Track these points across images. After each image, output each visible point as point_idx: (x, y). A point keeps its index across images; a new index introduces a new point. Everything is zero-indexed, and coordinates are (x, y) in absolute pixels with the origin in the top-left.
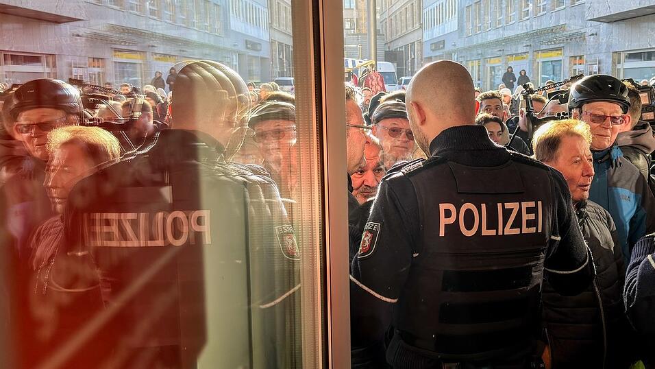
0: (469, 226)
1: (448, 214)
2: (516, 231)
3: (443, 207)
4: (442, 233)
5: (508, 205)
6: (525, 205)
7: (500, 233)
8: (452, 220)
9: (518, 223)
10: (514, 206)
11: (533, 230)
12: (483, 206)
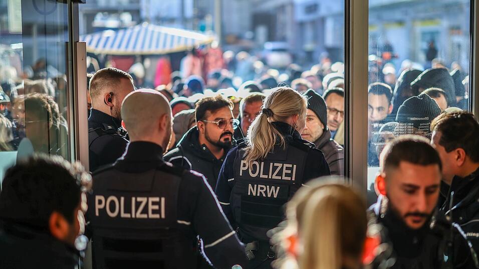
0: (113, 210)
1: (100, 202)
2: (145, 216)
3: (98, 198)
4: (97, 214)
5: (139, 199)
6: (151, 199)
7: (133, 216)
8: (102, 206)
9: (145, 211)
10: (143, 200)
11: (157, 216)
12: (122, 199)
